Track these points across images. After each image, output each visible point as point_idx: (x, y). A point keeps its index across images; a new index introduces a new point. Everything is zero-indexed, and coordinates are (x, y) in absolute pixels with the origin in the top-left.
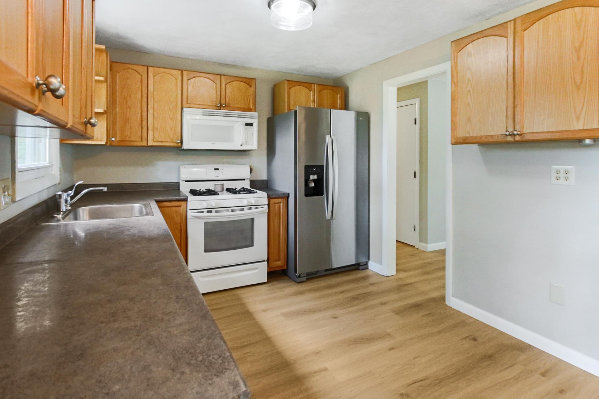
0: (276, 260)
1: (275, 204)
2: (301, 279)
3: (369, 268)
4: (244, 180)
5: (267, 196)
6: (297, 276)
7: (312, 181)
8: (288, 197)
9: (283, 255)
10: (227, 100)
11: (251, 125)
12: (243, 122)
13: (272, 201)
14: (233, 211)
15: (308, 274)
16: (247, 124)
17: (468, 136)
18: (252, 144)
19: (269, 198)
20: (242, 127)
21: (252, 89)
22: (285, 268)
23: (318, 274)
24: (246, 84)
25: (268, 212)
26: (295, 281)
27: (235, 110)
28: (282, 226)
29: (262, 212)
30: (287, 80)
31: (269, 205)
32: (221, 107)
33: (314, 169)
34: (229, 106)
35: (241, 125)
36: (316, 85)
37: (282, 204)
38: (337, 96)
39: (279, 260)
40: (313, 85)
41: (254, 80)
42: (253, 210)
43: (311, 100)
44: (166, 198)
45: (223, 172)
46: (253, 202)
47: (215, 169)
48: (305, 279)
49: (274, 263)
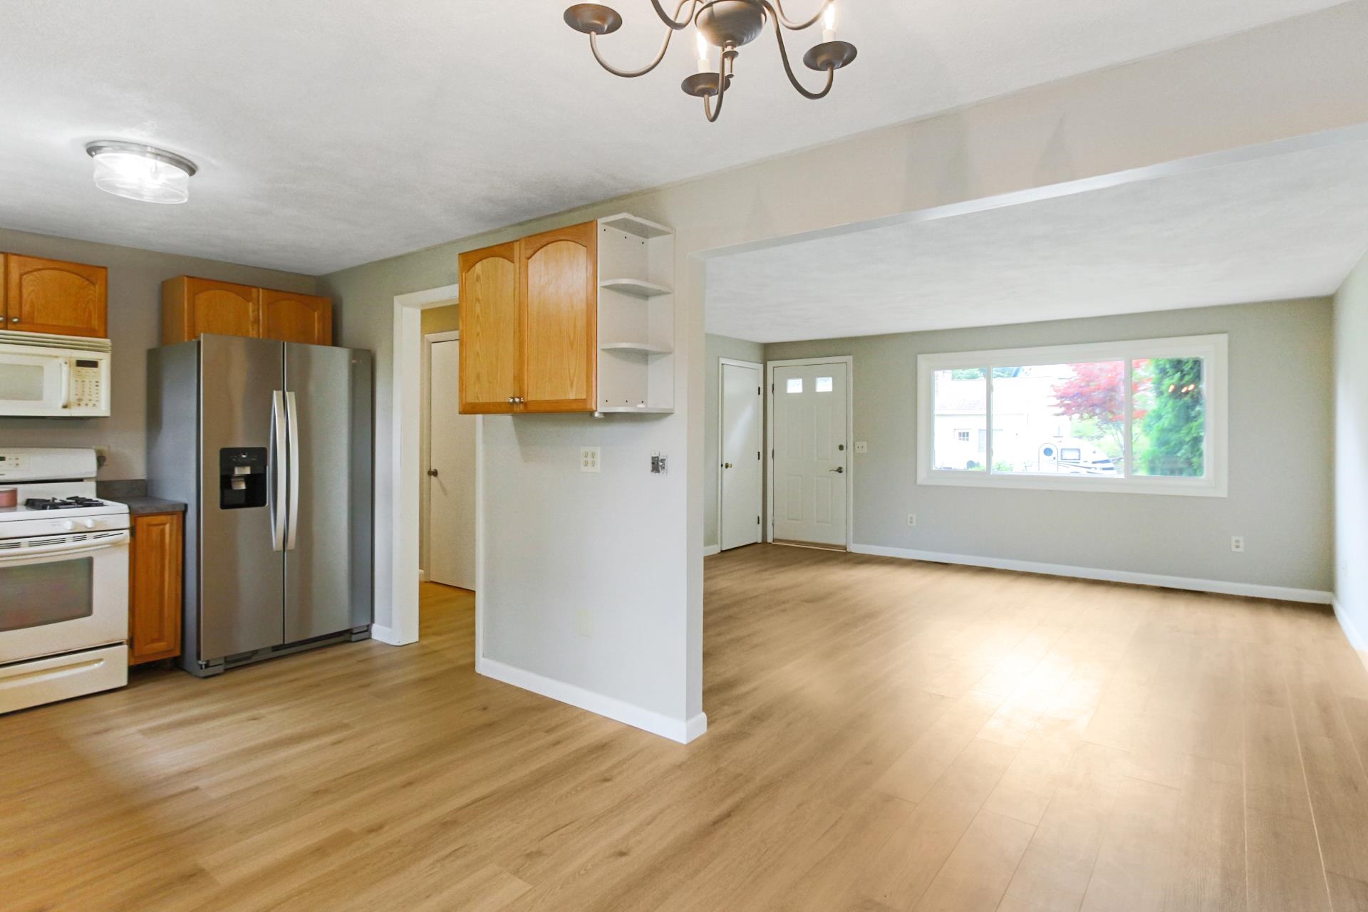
0: (154, 641)
1: (152, 528)
2: (210, 671)
3: (373, 637)
4: (81, 480)
5: (128, 511)
6: (201, 665)
7: (242, 479)
8: (185, 512)
9: (171, 629)
10: (26, 308)
11: (94, 364)
12: (71, 358)
13: (143, 521)
14: (31, 544)
15: (227, 660)
16: (81, 363)
17: (477, 401)
18: (94, 405)
19: (134, 515)
20: (65, 368)
21: (97, 290)
22: (177, 653)
23: (254, 659)
24: (79, 278)
25: (130, 544)
26: (197, 676)
28: (170, 572)
29: (115, 545)
30: (187, 277)
31: (133, 530)
32: (6, 324)
33: (244, 456)
34: (31, 322)
35: (63, 364)
36: (261, 290)
37: (167, 527)
38: (314, 315)
39: (160, 639)
40: (254, 290)
41: (103, 270)
42: (90, 540)
43: (251, 319)
45: (17, 464)
46: (89, 523)
48: (220, 669)
49: (148, 646)
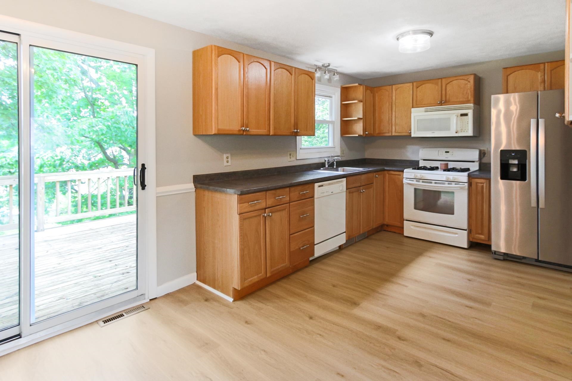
0: (479, 234)
1: (478, 184)
2: (496, 257)
4: (473, 162)
5: (468, 176)
7: (514, 166)
9: (486, 231)
10: (448, 97)
11: (466, 115)
12: (458, 113)
13: (474, 180)
14: (436, 183)
16: (462, 115)
18: (467, 131)
19: (470, 177)
20: (457, 117)
21: (471, 84)
23: (523, 261)
24: (465, 81)
25: (468, 190)
27: (455, 104)
29: (462, 188)
30: (503, 68)
31: (469, 184)
32: (441, 104)
34: (449, 102)
35: (455, 116)
36: (546, 64)
37: (485, 185)
39: (482, 233)
40: (542, 65)
41: (473, 75)
42: (453, 185)
44: (391, 168)
46: (453, 178)
47: (446, 152)
49: (477, 235)
